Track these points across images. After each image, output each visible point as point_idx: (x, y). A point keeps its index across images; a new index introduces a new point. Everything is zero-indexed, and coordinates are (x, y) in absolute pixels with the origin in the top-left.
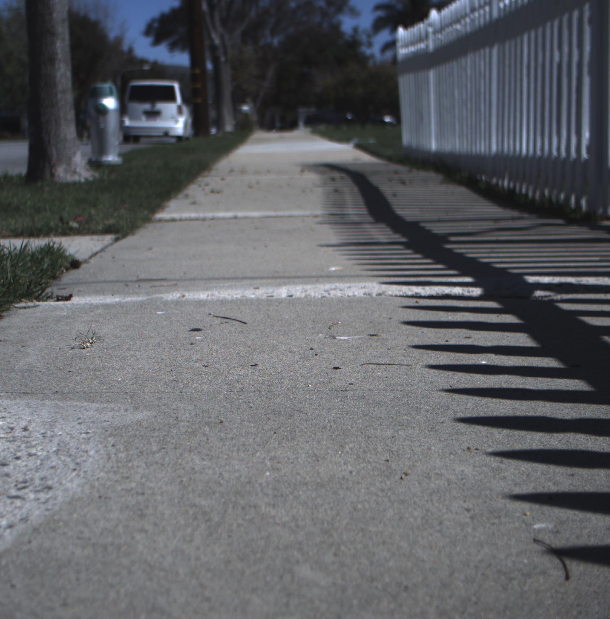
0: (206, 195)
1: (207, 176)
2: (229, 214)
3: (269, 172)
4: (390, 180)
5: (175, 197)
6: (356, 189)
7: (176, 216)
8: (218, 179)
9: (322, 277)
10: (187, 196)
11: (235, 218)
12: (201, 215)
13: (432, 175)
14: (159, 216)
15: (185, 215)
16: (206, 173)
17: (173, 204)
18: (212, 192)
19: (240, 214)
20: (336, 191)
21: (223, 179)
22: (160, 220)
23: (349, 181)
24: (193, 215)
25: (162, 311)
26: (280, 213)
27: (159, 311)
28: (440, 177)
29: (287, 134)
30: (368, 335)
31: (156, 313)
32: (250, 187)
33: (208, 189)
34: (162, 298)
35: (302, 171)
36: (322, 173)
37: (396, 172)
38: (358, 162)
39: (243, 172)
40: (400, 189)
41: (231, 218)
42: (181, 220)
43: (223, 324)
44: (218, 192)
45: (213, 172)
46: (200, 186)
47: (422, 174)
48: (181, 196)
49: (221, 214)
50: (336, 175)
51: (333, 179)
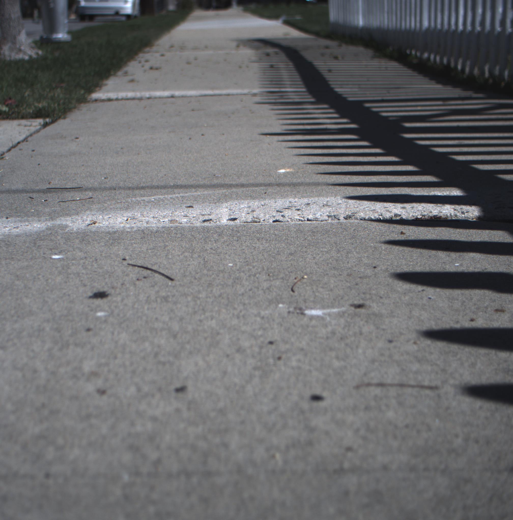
0: (145, 71)
1: (148, 52)
2: (167, 93)
3: (206, 47)
4: (323, 55)
5: (115, 75)
6: (291, 65)
7: (112, 95)
8: (157, 55)
9: (270, 185)
10: (126, 73)
11: (172, 97)
12: (138, 95)
13: (361, 49)
14: (95, 96)
15: (122, 95)
16: (147, 49)
17: (111, 82)
18: (151, 68)
19: (177, 93)
20: (272, 66)
21: (163, 55)
22: (96, 100)
23: (283, 56)
24: (130, 94)
25: (60, 253)
26: (217, 92)
27: (56, 254)
28: (370, 52)
29: (222, 12)
30: (352, 305)
31: (51, 258)
32: (188, 63)
33: (147, 66)
34: (67, 226)
35: (238, 46)
36: (257, 48)
37: (327, 47)
38: (288, 37)
39: (182, 48)
40: (333, 64)
41: (168, 97)
42: (117, 99)
43: (141, 280)
44: (157, 69)
45: (154, 48)
46: (140, 62)
47: (352, 49)
48: (120, 73)
49: (158, 94)
50: (270, 50)
51: (268, 55)
